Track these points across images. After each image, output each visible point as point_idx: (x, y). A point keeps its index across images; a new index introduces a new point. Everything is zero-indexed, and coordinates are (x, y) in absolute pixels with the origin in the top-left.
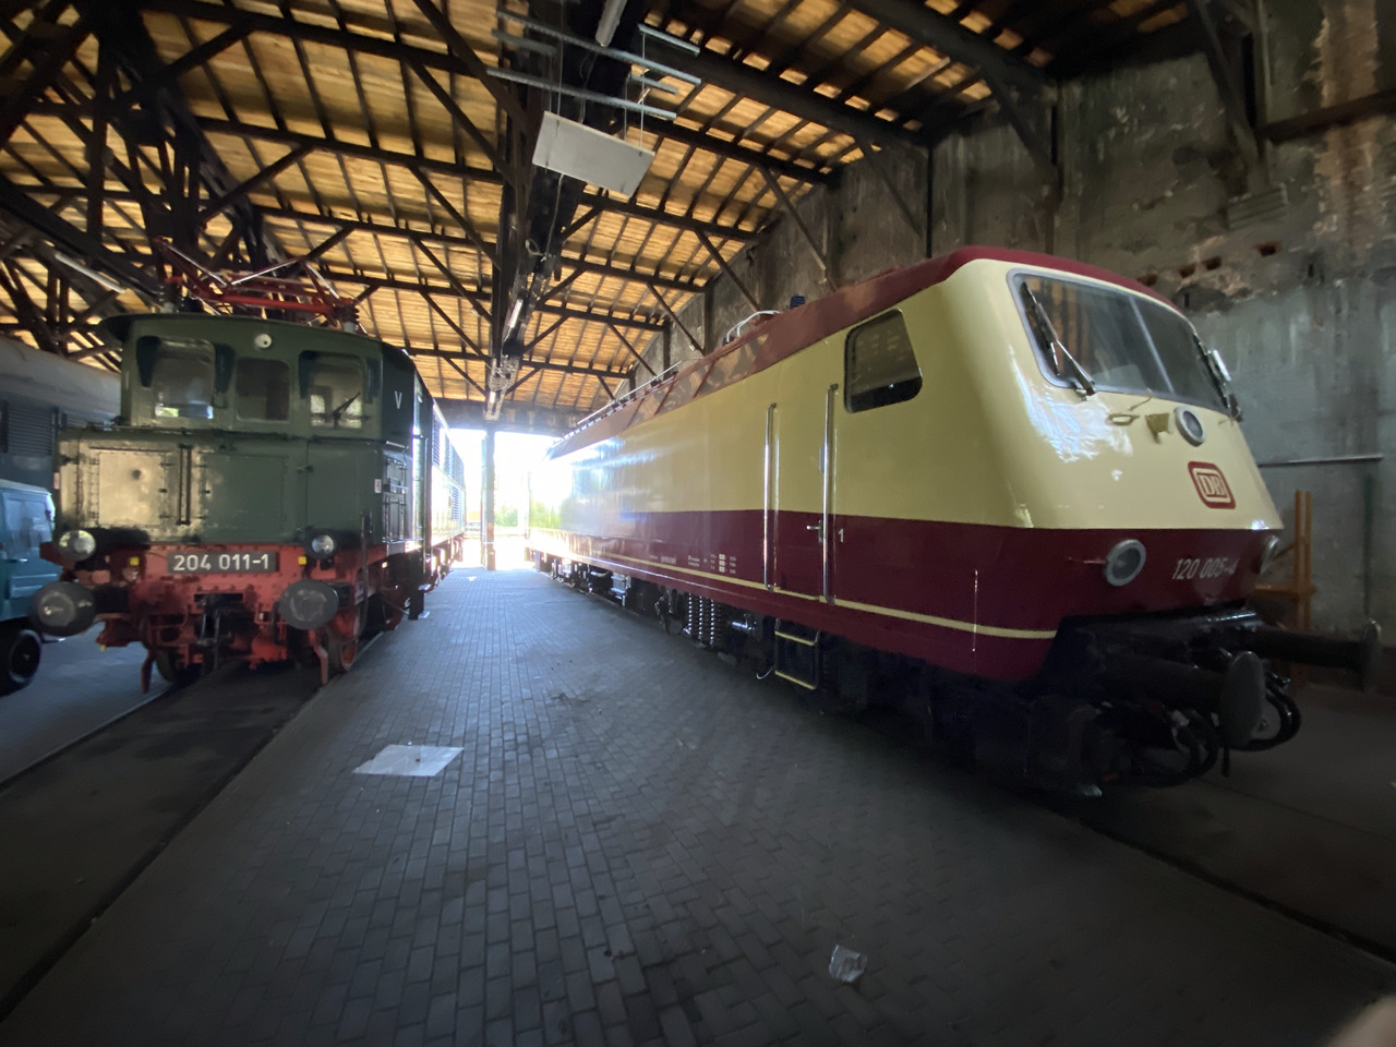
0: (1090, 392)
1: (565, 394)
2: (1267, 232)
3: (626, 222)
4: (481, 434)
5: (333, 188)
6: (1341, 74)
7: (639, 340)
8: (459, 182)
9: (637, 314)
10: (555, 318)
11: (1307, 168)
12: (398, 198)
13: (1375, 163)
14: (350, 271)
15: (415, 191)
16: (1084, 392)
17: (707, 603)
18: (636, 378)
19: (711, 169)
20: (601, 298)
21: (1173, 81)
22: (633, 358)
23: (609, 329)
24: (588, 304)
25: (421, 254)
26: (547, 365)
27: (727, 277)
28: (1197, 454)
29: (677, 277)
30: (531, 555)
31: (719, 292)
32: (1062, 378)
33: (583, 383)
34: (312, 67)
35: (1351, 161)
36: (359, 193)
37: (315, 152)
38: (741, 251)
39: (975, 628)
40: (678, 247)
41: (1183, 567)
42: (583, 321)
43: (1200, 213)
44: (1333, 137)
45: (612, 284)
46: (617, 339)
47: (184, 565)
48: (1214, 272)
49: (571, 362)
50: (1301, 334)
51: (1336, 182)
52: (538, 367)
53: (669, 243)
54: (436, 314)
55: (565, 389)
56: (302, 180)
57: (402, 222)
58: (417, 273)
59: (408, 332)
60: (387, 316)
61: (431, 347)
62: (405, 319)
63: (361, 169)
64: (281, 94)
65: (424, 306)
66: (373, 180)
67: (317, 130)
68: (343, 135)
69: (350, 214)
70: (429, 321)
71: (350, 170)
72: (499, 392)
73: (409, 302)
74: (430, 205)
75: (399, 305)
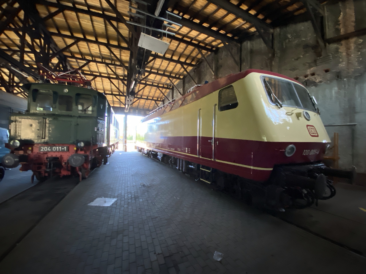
0: (281, 107)
1: (146, 105)
2: (326, 66)
3: (162, 61)
4: (124, 116)
5: (86, 51)
6: (345, 26)
7: (165, 92)
8: (119, 50)
9: (165, 85)
10: (143, 86)
11: (337, 50)
12: (103, 54)
13: (354, 49)
14: (90, 73)
15: (107, 52)
16: (280, 107)
17: (182, 161)
18: (165, 102)
19: (185, 48)
20: (155, 81)
21: (303, 27)
22: (164, 96)
23: (158, 89)
24: (152, 82)
25: (108, 69)
26: (141, 98)
27: (188, 76)
28: (309, 123)
29: (176, 75)
30: (136, 148)
31: (186, 80)
32: (274, 103)
33: (151, 102)
34: (80, 20)
35: (348, 49)
36: (92, 53)
37: (81, 42)
38: (192, 69)
39: (252, 167)
40: (176, 68)
41: (305, 152)
42: (151, 87)
43: (309, 62)
44: (343, 42)
45: (158, 77)
46: (160, 91)
47: (43, 150)
48: (313, 76)
49: (147, 97)
50: (335, 93)
51: (344, 54)
52: (139, 98)
53: (173, 67)
54: (112, 84)
55: (146, 104)
56: (77, 49)
57: (104, 60)
58: (107, 73)
59: (105, 89)
60: (99, 85)
61: (111, 93)
62: (104, 85)
63: (93, 46)
64: (72, 26)
65: (109, 82)
66: (96, 49)
67: (81, 36)
68: (88, 37)
69: (90, 58)
70: (110, 86)
71: (90, 46)
72: (128, 105)
73: (105, 81)
74: (111, 56)
75: (102, 82)
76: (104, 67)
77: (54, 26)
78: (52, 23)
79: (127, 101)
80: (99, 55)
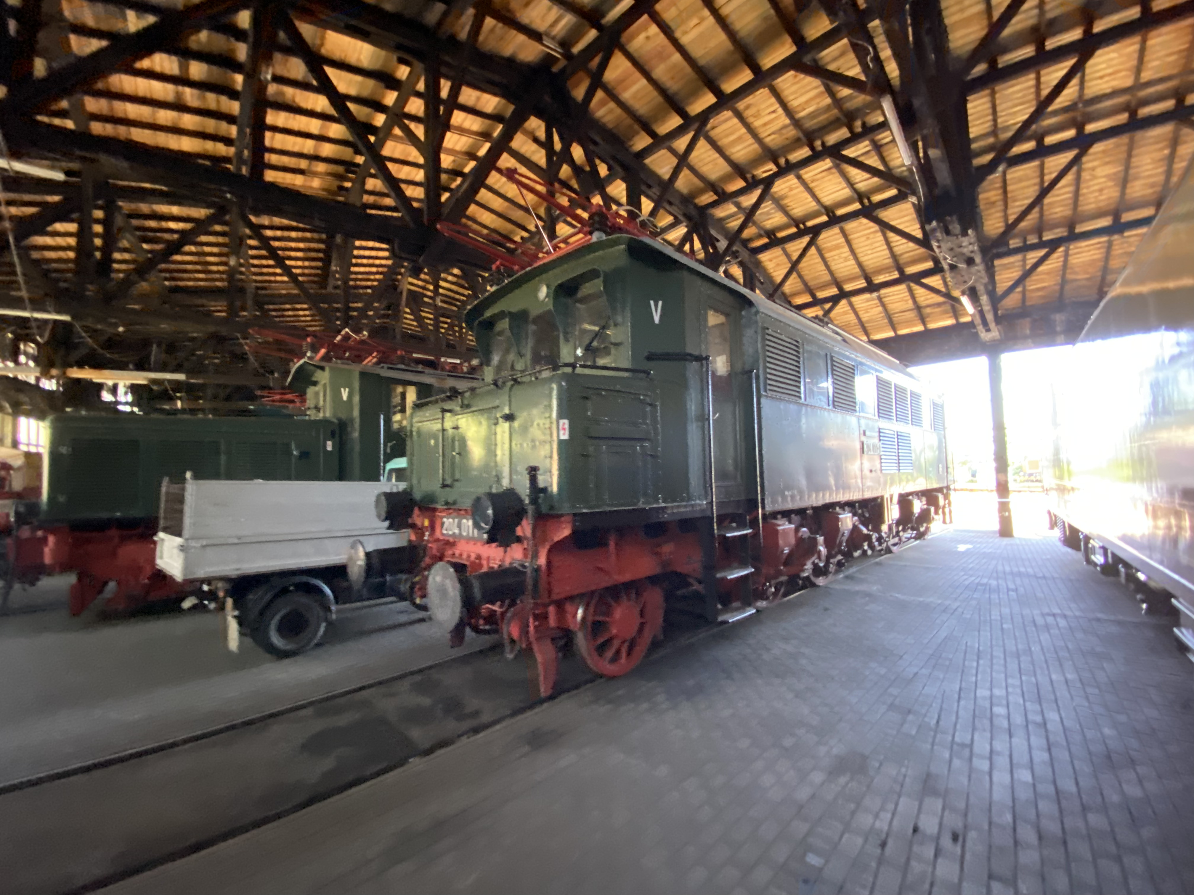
5: (747, 151)
14: (794, 230)
15: (815, 96)
20: (1150, 83)
23: (1184, 132)
36: (767, 140)
42: (1124, 139)
52: (1056, 243)
56: (721, 161)
57: (818, 144)
58: (856, 196)
59: (866, 268)
60: (842, 260)
61: (896, 275)
62: (859, 255)
63: (758, 111)
64: (672, 86)
65: (875, 232)
66: (773, 116)
67: (709, 99)
68: (729, 86)
69: (770, 168)
70: (885, 247)
71: (750, 120)
72: (973, 293)
73: (858, 235)
74: (837, 102)
75: (848, 242)
76: (831, 177)
77: (636, 127)
78: (629, 121)
79: (953, 274)
80: (792, 132)
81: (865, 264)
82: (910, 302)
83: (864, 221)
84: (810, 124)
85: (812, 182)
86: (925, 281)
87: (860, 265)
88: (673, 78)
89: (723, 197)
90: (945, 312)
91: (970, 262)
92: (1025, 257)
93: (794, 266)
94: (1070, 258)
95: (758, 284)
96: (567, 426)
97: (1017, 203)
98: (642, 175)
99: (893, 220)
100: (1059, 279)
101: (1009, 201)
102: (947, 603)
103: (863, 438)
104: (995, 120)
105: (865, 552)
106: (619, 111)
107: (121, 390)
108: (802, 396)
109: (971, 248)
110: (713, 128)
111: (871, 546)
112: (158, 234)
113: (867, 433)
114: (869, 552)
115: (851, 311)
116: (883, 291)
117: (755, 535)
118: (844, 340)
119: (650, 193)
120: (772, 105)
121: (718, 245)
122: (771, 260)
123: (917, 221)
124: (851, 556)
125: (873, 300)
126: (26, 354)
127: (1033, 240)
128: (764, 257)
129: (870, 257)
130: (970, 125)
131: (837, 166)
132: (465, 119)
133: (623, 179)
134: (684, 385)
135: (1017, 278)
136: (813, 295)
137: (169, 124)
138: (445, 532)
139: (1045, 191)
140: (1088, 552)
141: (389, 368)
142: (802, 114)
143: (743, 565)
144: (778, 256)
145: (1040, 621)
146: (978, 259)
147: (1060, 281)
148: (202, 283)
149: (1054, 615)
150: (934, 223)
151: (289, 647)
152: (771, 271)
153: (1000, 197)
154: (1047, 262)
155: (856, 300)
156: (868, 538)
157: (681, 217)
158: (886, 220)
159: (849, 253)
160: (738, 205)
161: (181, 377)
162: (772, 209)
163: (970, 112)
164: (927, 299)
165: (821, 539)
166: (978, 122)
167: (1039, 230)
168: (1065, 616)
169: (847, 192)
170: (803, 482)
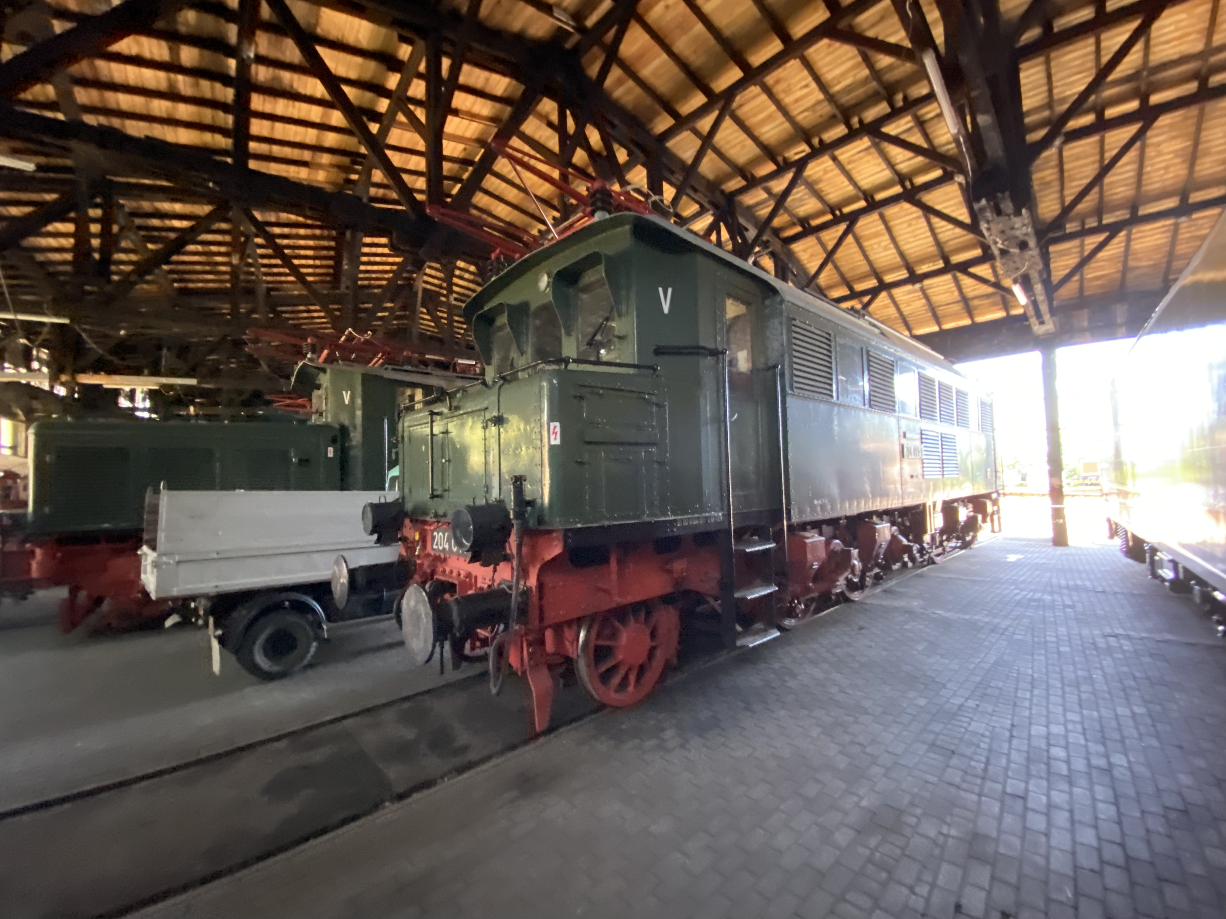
5: (777, 130)
10: (1130, 130)
12: (839, 92)
14: (829, 217)
15: (852, 65)
25: (891, 149)
26: (1135, 220)
36: (799, 118)
49: (1184, 197)
52: (1114, 230)
54: (935, 220)
56: (749, 142)
57: (855, 121)
58: (897, 178)
59: (908, 257)
60: (881, 249)
61: (940, 264)
62: (901, 243)
63: (789, 86)
64: (696, 60)
65: (918, 218)
66: (805, 91)
67: (735, 74)
68: (757, 59)
69: (803, 149)
70: (929, 234)
71: (781, 96)
72: (1026, 282)
73: (900, 221)
74: (876, 74)
75: (889, 229)
76: (869, 157)
77: (658, 107)
78: (648, 100)
79: (1004, 261)
80: (827, 109)
81: (907, 252)
82: (956, 293)
83: (906, 206)
84: (845, 100)
85: (849, 163)
86: (972, 270)
87: (901, 254)
88: (695, 52)
89: (752, 182)
90: (995, 304)
91: (1023, 246)
92: (1083, 242)
93: (830, 255)
94: (1132, 243)
95: (790, 276)
96: (558, 430)
97: (1075, 184)
98: (665, 160)
99: (938, 204)
100: (1120, 266)
101: (1066, 181)
102: (996, 621)
103: (904, 441)
104: (1050, 91)
105: (905, 565)
106: (638, 90)
107: (139, 396)
108: (834, 394)
109: (1024, 230)
110: (741, 106)
111: (912, 559)
112: (164, 234)
113: (908, 435)
114: (910, 564)
115: (892, 305)
116: (927, 282)
117: (780, 549)
118: (882, 333)
119: (673, 179)
120: (804, 79)
121: (746, 233)
122: (804, 251)
123: (964, 205)
124: (890, 568)
125: (915, 291)
126: (39, 359)
127: (1092, 223)
128: (797, 247)
129: (912, 245)
130: (1023, 96)
131: (876, 146)
132: (473, 104)
133: (644, 165)
134: (698, 383)
135: (1073, 266)
136: (851, 288)
137: (164, 115)
138: (435, 547)
139: (1105, 169)
140: (1154, 565)
141: (393, 369)
142: (837, 88)
143: (767, 582)
144: (812, 247)
145: (1101, 643)
146: (1032, 243)
147: (1121, 268)
148: (211, 285)
149: (1116, 636)
150: (984, 202)
151: (275, 669)
152: (805, 262)
153: (1055, 177)
154: (1107, 248)
155: (899, 293)
156: (908, 549)
157: (707, 205)
158: (929, 203)
159: (889, 241)
160: (768, 191)
161: (193, 382)
162: (805, 194)
163: (1023, 81)
164: (974, 290)
165: (855, 552)
166: (1031, 93)
167: (1099, 211)
168: (1129, 637)
169: (886, 174)
170: (835, 490)
